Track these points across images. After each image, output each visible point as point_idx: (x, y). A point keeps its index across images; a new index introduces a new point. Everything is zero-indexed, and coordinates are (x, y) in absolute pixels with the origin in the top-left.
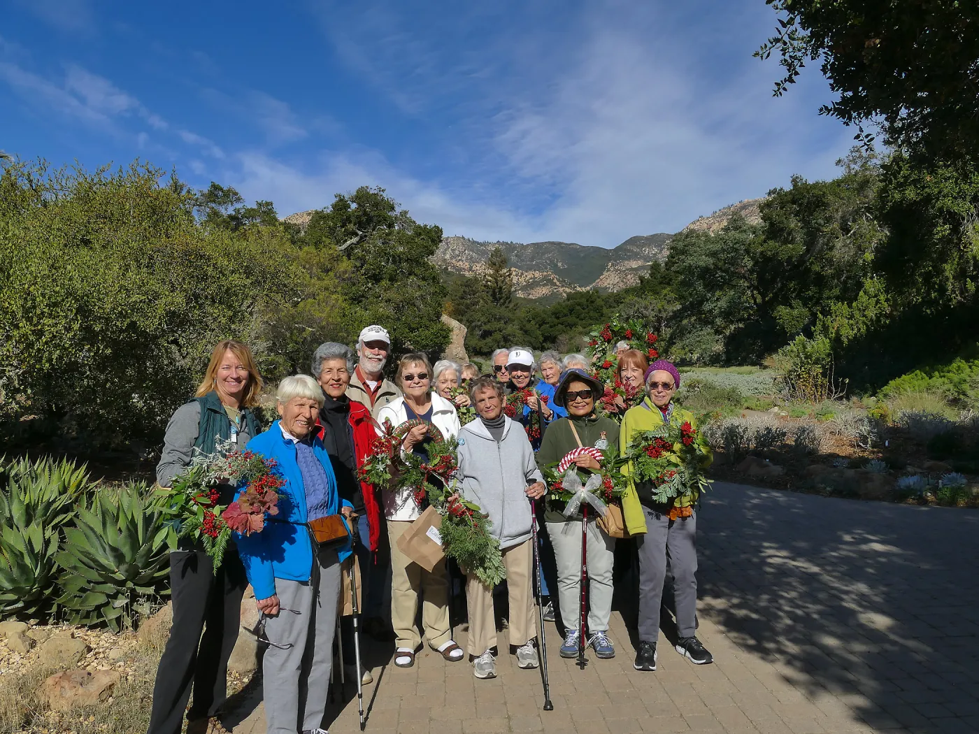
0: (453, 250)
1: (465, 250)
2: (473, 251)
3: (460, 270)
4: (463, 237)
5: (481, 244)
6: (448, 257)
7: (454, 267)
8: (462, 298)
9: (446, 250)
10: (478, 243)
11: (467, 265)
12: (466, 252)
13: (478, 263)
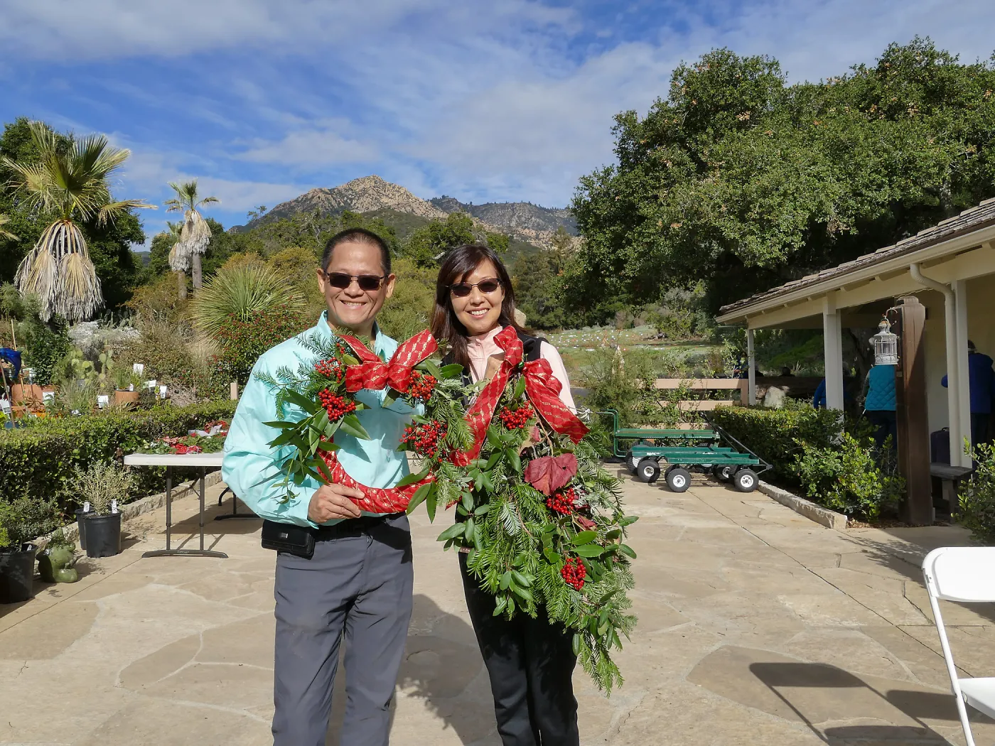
0: (519, 217)
1: (531, 217)
2: (539, 217)
3: (525, 238)
4: (530, 204)
5: (549, 211)
6: (513, 224)
7: (520, 235)
8: (526, 274)
9: (512, 216)
10: (545, 209)
11: (533, 233)
12: (533, 218)
13: (545, 230)
